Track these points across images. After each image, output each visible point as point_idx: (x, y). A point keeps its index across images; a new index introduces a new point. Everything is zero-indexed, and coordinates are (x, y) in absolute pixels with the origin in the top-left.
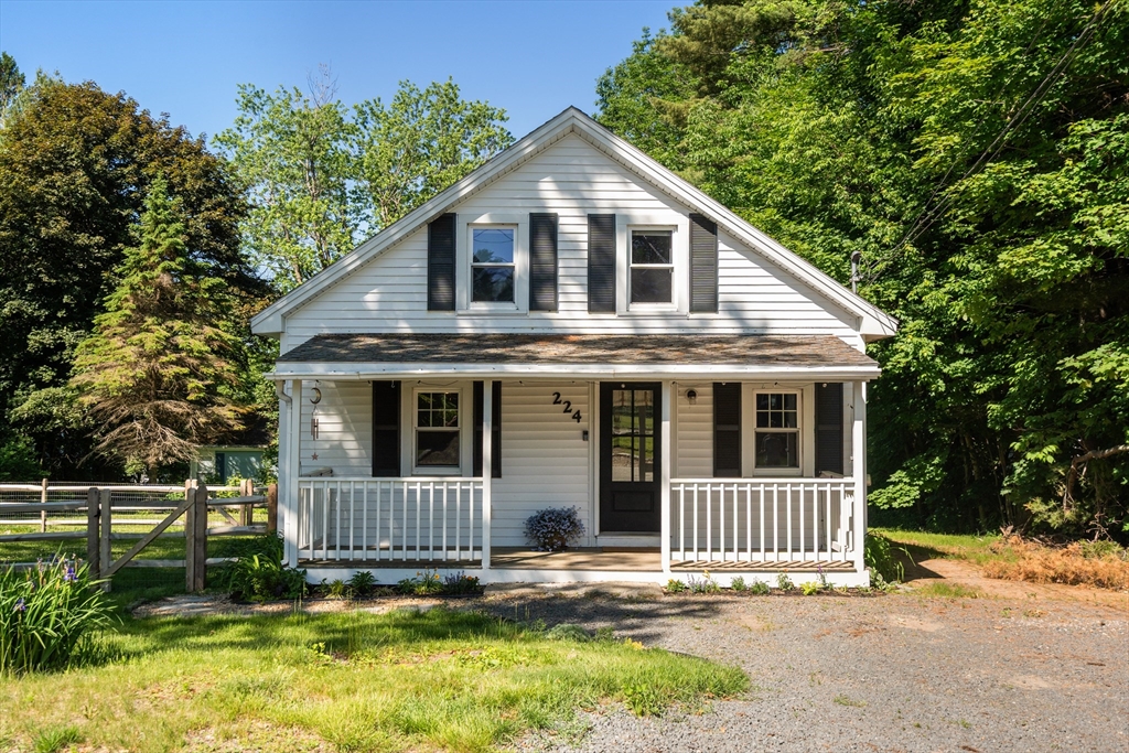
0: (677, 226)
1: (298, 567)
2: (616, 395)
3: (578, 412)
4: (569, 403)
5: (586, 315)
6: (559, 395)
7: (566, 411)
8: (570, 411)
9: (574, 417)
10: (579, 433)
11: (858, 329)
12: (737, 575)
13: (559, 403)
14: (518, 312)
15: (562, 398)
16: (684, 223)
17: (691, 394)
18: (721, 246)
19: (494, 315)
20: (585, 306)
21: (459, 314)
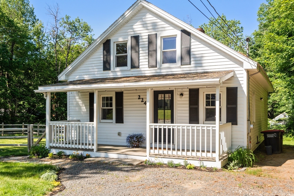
0: (176, 35)
1: (49, 148)
2: (160, 96)
3: (146, 101)
4: (143, 99)
5: (148, 69)
6: (140, 96)
7: (142, 102)
8: (143, 102)
9: (144, 104)
11: (243, 68)
12: (171, 160)
13: (140, 99)
14: (128, 69)
15: (141, 97)
16: (178, 33)
17: (182, 95)
18: (192, 40)
19: (121, 71)
20: (147, 66)
21: (111, 72)
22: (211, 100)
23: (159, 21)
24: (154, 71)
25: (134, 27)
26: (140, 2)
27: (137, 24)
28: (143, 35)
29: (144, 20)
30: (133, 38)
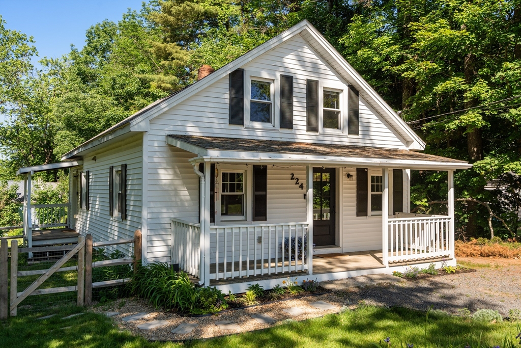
0: (342, 90)
1: (210, 285)
3: (302, 184)
4: (298, 179)
5: (305, 132)
6: (293, 175)
7: (296, 184)
8: (298, 184)
9: (300, 187)
10: (302, 195)
11: (407, 146)
13: (294, 179)
14: (274, 128)
15: (295, 176)
16: (346, 88)
18: (360, 103)
19: (263, 129)
20: (305, 128)
21: (246, 128)
22: (375, 184)
23: (320, 62)
24: (314, 138)
25: (285, 60)
26: (304, 26)
27: (290, 56)
28: (299, 77)
29: (301, 54)
30: (284, 79)
